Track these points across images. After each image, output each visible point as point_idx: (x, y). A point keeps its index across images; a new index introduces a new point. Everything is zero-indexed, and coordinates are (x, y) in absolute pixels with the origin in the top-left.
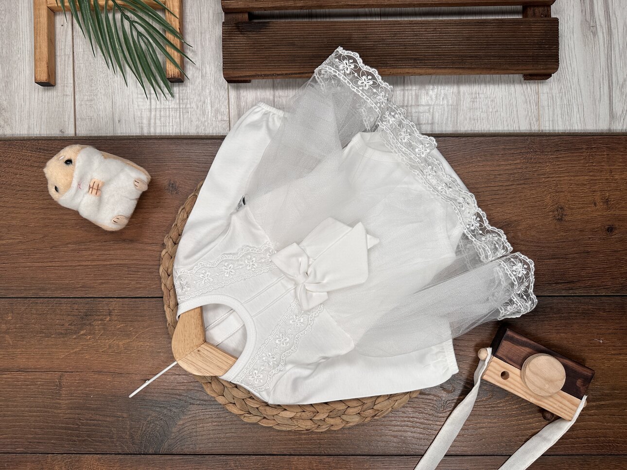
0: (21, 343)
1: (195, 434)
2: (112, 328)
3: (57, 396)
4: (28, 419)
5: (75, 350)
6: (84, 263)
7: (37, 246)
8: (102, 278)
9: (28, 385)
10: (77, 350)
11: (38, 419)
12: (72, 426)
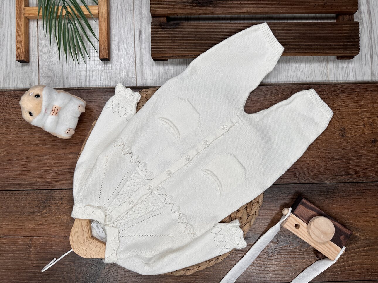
0: (5, 219)
1: (116, 274)
2: (63, 209)
3: (28, 252)
4: (10, 268)
5: (39, 223)
6: (46, 168)
7: (16, 157)
8: (57, 177)
9: (10, 246)
10: (41, 222)
11: (16, 267)
12: (38, 271)
